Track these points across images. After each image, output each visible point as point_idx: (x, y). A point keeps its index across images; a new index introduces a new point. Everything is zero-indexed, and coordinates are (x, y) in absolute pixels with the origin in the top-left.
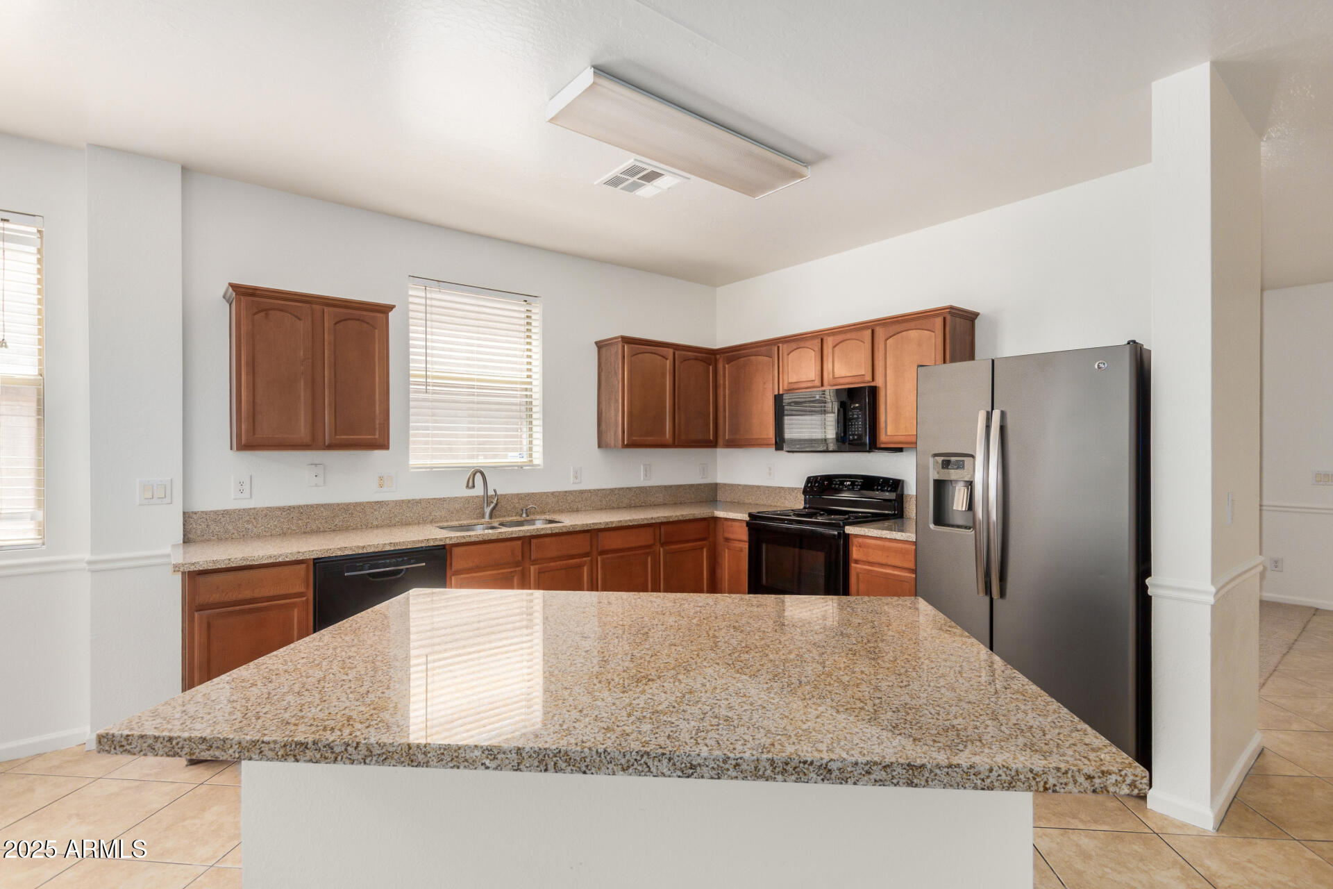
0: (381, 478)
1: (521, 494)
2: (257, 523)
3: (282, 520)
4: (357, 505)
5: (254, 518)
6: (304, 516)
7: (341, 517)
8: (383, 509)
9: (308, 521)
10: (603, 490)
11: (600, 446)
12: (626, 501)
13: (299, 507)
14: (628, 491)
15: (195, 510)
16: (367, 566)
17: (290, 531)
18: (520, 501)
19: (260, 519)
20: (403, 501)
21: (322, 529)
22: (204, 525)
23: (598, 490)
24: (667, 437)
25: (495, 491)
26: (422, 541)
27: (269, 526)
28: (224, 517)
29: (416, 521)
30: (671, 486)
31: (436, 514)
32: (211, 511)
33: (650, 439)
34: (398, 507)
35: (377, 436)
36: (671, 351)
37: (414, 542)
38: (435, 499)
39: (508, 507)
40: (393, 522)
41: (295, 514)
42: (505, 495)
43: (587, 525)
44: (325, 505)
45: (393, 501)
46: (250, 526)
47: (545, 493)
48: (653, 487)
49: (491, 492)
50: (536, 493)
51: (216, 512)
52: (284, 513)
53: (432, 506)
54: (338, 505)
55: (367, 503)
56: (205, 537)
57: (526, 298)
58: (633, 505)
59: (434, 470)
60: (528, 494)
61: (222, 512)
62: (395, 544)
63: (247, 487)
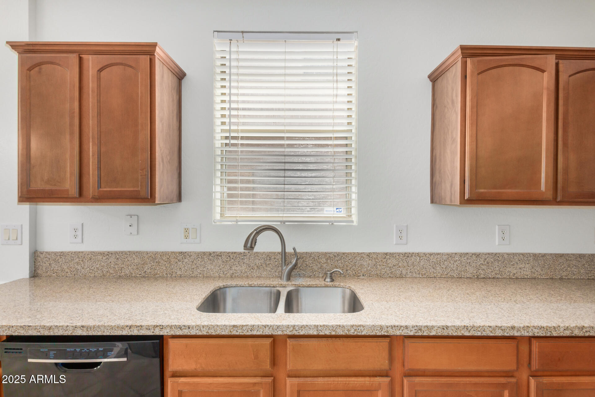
0: (186, 230)
1: (329, 253)
2: (84, 265)
3: (103, 264)
4: (163, 254)
5: (82, 261)
6: (120, 262)
7: (150, 265)
8: (186, 260)
9: (123, 266)
10: (438, 254)
11: (432, 202)
12: (471, 270)
13: (116, 253)
14: (474, 257)
15: (42, 251)
16: (52, 353)
17: (108, 274)
18: (329, 261)
19: (86, 261)
20: (204, 253)
21: (133, 275)
22: (47, 264)
23: (431, 254)
24: (543, 188)
25: (294, 249)
26: (123, 328)
27: (93, 268)
28: (61, 258)
29: (217, 275)
30: (544, 255)
31: (236, 268)
32: (52, 252)
33: (510, 192)
34: (200, 259)
35: (139, 189)
36: (552, 59)
37: (112, 328)
38: (235, 253)
39: (315, 267)
40: (196, 273)
41: (112, 259)
42: (311, 253)
43: (381, 327)
44: (137, 252)
45: (195, 253)
46: (79, 267)
47: (358, 254)
48: (514, 254)
49: (289, 249)
50: (348, 254)
51: (55, 253)
52: (104, 258)
53: (233, 260)
54: (147, 253)
55: (172, 252)
56: (48, 273)
57: (338, 36)
58: (482, 276)
59: (239, 223)
60: (337, 254)
61: (60, 254)
62: (88, 328)
63: (79, 233)
